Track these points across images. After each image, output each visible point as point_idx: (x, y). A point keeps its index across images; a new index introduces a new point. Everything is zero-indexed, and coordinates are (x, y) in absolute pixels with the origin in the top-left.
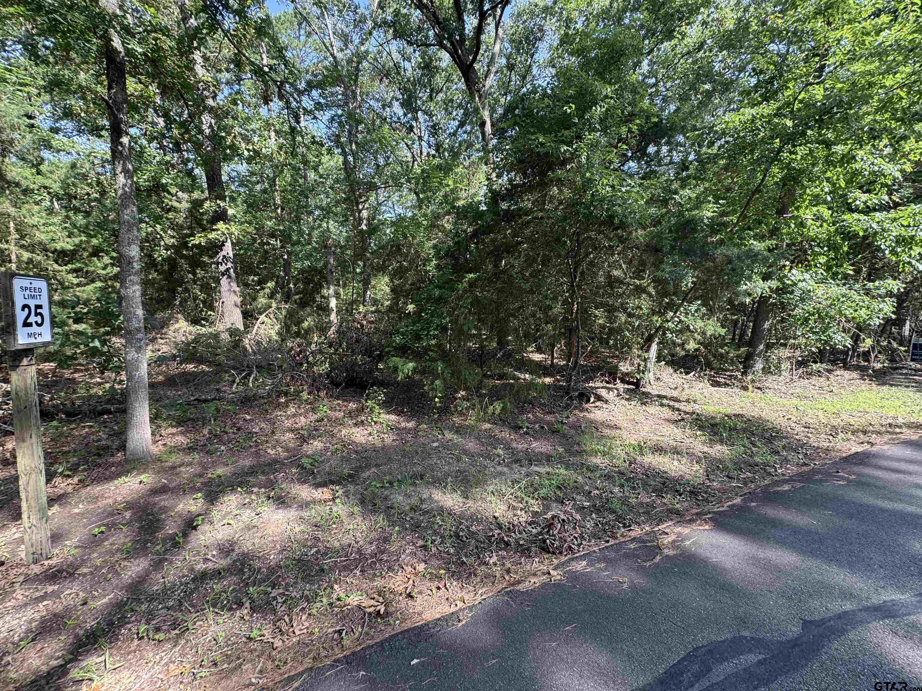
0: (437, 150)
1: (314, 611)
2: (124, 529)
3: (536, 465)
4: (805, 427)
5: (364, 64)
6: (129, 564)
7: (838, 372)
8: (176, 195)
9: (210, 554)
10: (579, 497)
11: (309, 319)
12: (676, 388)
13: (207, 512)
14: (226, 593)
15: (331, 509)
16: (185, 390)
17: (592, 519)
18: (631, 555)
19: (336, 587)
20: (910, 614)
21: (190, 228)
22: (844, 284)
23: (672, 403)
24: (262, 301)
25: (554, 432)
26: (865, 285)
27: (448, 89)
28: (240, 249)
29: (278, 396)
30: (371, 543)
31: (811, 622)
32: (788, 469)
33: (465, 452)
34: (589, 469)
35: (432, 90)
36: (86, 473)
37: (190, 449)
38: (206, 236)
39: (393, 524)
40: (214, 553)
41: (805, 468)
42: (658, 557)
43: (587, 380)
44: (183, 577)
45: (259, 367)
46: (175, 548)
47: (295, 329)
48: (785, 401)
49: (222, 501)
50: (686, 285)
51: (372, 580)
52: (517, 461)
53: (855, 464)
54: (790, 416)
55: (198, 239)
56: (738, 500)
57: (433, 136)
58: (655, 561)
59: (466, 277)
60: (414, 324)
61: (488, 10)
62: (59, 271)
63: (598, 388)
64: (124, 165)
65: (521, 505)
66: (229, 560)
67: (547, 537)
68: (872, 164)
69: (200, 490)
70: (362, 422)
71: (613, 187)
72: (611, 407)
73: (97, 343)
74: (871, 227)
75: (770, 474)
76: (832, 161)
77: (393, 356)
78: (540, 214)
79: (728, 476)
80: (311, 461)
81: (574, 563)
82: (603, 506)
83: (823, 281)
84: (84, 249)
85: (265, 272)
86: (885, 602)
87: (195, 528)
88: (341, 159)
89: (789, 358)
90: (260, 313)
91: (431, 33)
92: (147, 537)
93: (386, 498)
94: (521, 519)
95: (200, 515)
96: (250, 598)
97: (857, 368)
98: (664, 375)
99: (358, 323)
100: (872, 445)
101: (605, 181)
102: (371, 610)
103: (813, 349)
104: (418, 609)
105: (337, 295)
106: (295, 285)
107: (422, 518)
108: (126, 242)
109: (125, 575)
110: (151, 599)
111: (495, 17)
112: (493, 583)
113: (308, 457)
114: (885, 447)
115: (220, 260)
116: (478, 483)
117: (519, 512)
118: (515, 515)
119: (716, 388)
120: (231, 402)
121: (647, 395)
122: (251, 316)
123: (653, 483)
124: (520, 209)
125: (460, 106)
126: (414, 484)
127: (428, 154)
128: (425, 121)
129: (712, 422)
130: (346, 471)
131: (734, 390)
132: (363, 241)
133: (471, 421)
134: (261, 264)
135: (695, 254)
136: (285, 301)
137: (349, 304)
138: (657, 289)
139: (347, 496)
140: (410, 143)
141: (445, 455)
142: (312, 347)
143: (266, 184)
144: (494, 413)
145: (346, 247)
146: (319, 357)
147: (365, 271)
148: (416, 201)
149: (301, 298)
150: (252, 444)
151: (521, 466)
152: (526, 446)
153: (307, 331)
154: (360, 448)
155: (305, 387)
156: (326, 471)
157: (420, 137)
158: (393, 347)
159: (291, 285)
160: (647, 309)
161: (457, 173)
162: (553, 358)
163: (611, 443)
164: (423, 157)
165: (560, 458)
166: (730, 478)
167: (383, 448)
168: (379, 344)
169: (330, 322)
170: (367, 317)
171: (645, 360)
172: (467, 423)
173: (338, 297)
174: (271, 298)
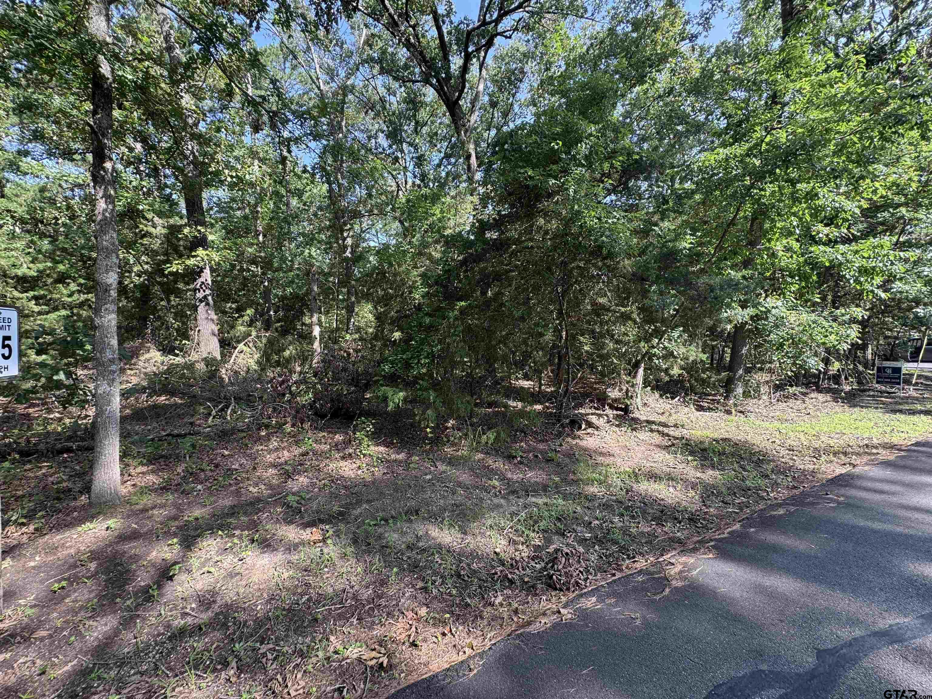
0: (422, 180)
1: (310, 667)
2: (89, 583)
3: (533, 496)
4: (789, 450)
5: (349, 97)
6: (95, 624)
7: (813, 395)
8: (152, 221)
9: (189, 607)
10: (579, 528)
11: (291, 348)
12: (663, 413)
13: (184, 559)
14: (209, 652)
15: (321, 550)
16: (155, 424)
17: (596, 551)
18: (640, 589)
19: (332, 638)
20: (915, 638)
21: (166, 254)
22: (813, 311)
23: (661, 429)
24: (241, 329)
25: (548, 461)
26: (832, 312)
27: (432, 123)
28: (218, 276)
29: (259, 429)
30: (367, 587)
31: (825, 651)
32: (779, 492)
33: (459, 484)
34: (586, 497)
35: (417, 123)
36: (43, 521)
37: (164, 489)
38: (184, 262)
39: (389, 566)
40: (193, 605)
41: (794, 491)
42: (667, 590)
43: (577, 406)
44: (158, 635)
45: (238, 399)
46: (148, 601)
47: (276, 357)
48: (767, 424)
49: (201, 547)
50: (669, 312)
51: (371, 628)
52: (513, 492)
53: (841, 486)
54: (774, 440)
55: (176, 267)
56: (737, 527)
57: (419, 167)
58: (664, 593)
59: (456, 305)
60: (404, 352)
61: (473, 51)
62: (18, 299)
63: (588, 414)
64: (106, 190)
65: (522, 539)
66: (210, 614)
67: (552, 572)
68: (833, 200)
69: (175, 535)
70: (350, 455)
71: (599, 219)
72: (602, 433)
73: (62, 376)
74: (837, 258)
75: (763, 498)
76: (797, 198)
77: (382, 385)
78: (530, 244)
79: (723, 502)
80: (297, 498)
81: (583, 600)
82: (605, 537)
83: (793, 308)
84: (48, 276)
85: (244, 299)
86: (890, 626)
87: (171, 578)
88: (326, 187)
89: (767, 382)
90: (239, 342)
91: (417, 70)
92: (116, 591)
93: (380, 537)
94: (523, 554)
95: (176, 563)
96: (236, 656)
97: (828, 390)
98: (650, 400)
99: (345, 351)
100: (854, 466)
101: (593, 214)
102: (373, 662)
103: (789, 373)
104: (424, 659)
105: (320, 324)
106: (275, 312)
107: (420, 557)
108: (103, 269)
109: (91, 636)
110: (122, 663)
111: (478, 59)
112: (501, 625)
113: (294, 494)
114: (866, 468)
115: (198, 287)
116: (475, 518)
117: (520, 547)
118: (516, 550)
119: (701, 413)
120: (208, 437)
121: (635, 420)
122: (229, 345)
123: (651, 511)
124: (508, 239)
125: (444, 138)
126: (410, 521)
127: (414, 183)
128: (410, 152)
129: (702, 447)
130: (336, 508)
131: (718, 414)
132: (348, 268)
133: (464, 452)
134: (240, 291)
135: (679, 283)
136: (265, 329)
137: (332, 332)
138: (641, 316)
139: (338, 536)
140: (394, 173)
141: (438, 488)
142: (295, 377)
143: (247, 211)
144: (487, 443)
145: (330, 274)
146: (302, 387)
147: (349, 298)
148: (401, 230)
149: (281, 326)
150: (232, 482)
151: (518, 497)
152: (521, 476)
153: (288, 361)
154: (349, 483)
155: (289, 419)
156: (314, 508)
157: (405, 167)
158: (382, 376)
159: (272, 313)
160: (633, 335)
161: (444, 203)
162: (541, 385)
163: (607, 471)
164: (408, 187)
165: (556, 487)
166: (726, 503)
167: (373, 483)
168: (366, 373)
169: (313, 352)
170: (354, 345)
171: (633, 386)
172: (459, 453)
173: (320, 325)
174: (250, 326)
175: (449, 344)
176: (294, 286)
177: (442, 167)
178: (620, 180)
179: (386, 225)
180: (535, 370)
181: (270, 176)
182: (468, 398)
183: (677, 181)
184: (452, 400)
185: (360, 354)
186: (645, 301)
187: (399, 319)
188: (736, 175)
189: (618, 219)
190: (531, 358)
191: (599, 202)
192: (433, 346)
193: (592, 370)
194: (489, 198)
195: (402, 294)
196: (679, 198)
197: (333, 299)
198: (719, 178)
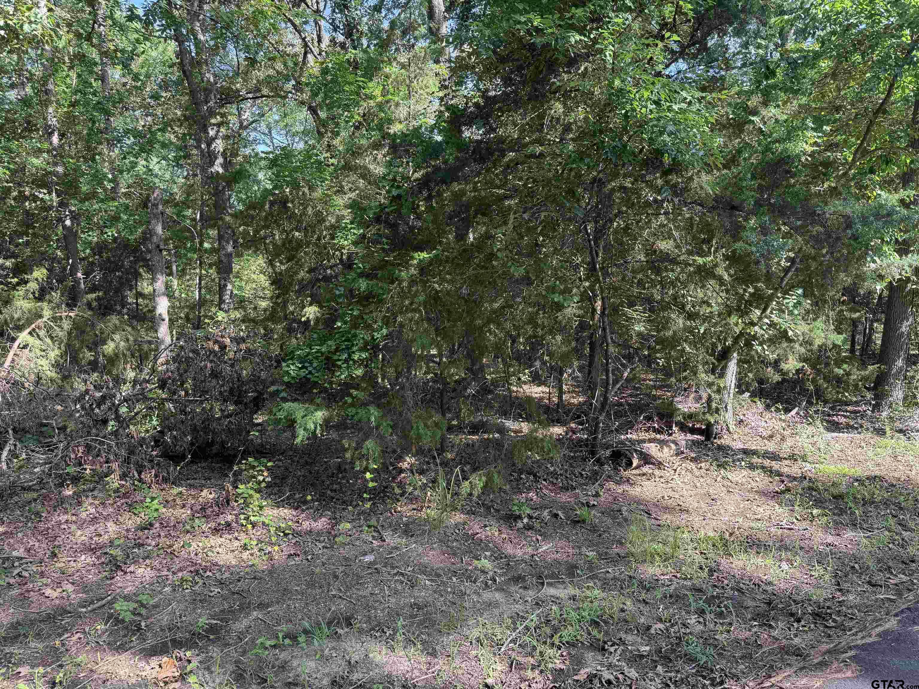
0: (349, 34)
3: (550, 585)
10: (630, 638)
11: (117, 337)
12: (771, 437)
17: (658, 675)
23: (767, 463)
24: (23, 305)
25: (575, 523)
29: (61, 485)
33: (424, 570)
34: (641, 584)
43: (624, 428)
45: (20, 432)
47: (89, 355)
50: (778, 263)
52: (518, 579)
56: (892, 624)
57: (341, 12)
59: (412, 258)
60: (322, 341)
63: (644, 441)
65: (532, 660)
70: (228, 525)
71: (657, 103)
72: (668, 474)
77: (285, 400)
78: (539, 149)
79: (869, 583)
80: (133, 605)
82: (673, 651)
85: (28, 251)
88: (173, 46)
90: (19, 328)
93: (283, 667)
94: (534, 686)
98: (749, 415)
99: (216, 342)
101: (646, 94)
105: (169, 293)
106: (87, 274)
113: (126, 598)
116: (451, 627)
117: (529, 674)
119: (835, 434)
121: (724, 450)
123: (751, 603)
124: (501, 140)
126: (337, 637)
127: (333, 40)
129: (835, 491)
130: (203, 621)
131: (862, 436)
132: (217, 193)
133: (430, 512)
134: (21, 236)
135: (794, 213)
136: (68, 305)
137: (192, 307)
138: (732, 272)
139: (208, 669)
140: (297, 21)
141: (387, 577)
142: (126, 390)
143: (28, 90)
144: (471, 494)
145: (186, 204)
146: (138, 407)
147: (222, 247)
148: (311, 123)
149: (98, 299)
150: (12, 581)
151: (525, 588)
152: (530, 550)
153: (113, 360)
154: (227, 575)
155: (115, 466)
156: (164, 623)
157: (317, 11)
158: (284, 383)
159: (79, 275)
160: (718, 305)
161: (387, 77)
162: (561, 392)
163: (675, 538)
164: (323, 46)
165: (591, 569)
166: (873, 586)
167: (271, 573)
168: (255, 379)
169: (158, 342)
170: (232, 330)
171: (719, 391)
172: (423, 514)
173: (170, 296)
174: (40, 299)
175: (402, 325)
176: (121, 225)
177: (384, 12)
178: (693, 36)
179: (285, 115)
180: (552, 368)
181: (69, 25)
182: (437, 417)
183: (792, 36)
184: (409, 422)
185: (243, 346)
186: (739, 245)
187: (313, 283)
188: (887, 27)
189: (690, 103)
190: (543, 345)
191: (659, 74)
192: (374, 330)
193: (649, 366)
194: (467, 67)
195: (319, 239)
196: (793, 64)
197: (194, 250)
198: (861, 32)
